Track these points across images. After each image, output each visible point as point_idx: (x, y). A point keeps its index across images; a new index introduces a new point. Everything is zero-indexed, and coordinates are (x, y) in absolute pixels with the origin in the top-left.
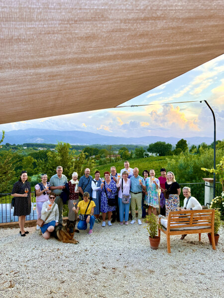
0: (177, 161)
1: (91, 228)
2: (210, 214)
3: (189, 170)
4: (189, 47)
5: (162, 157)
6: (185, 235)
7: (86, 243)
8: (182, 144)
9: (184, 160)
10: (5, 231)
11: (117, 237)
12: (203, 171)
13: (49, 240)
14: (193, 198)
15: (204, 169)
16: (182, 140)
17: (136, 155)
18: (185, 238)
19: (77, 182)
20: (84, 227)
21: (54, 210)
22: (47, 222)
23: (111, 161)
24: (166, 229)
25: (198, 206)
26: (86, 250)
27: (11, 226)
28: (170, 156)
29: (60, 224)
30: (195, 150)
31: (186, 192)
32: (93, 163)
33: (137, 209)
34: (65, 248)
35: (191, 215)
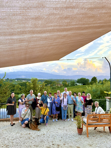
0: (92, 88)
1: (47, 123)
2: (109, 116)
3: (98, 93)
4: (92, 25)
5: (84, 86)
6: (96, 127)
7: (44, 130)
8: (94, 79)
9: (95, 87)
10: (3, 123)
11: (60, 128)
12: (105, 93)
13: (25, 128)
14: (100, 108)
15: (106, 92)
16: (94, 77)
17: (71, 84)
18: (96, 129)
19: (40, 98)
20: (44, 122)
21: (28, 112)
22: (24, 119)
23: (58, 87)
24: (86, 124)
25: (103, 112)
26: (44, 135)
27: (6, 121)
28: (88, 85)
29: (31, 120)
30: (101, 82)
31: (96, 104)
32: (49, 88)
33: (71, 113)
34: (33, 133)
35: (99, 117)
